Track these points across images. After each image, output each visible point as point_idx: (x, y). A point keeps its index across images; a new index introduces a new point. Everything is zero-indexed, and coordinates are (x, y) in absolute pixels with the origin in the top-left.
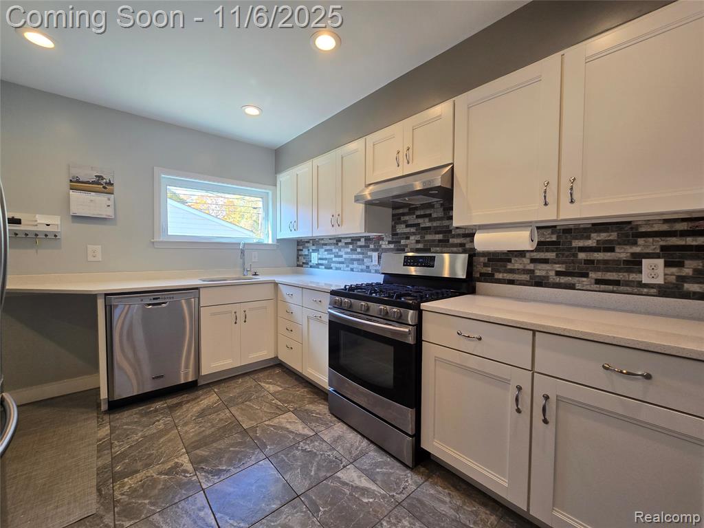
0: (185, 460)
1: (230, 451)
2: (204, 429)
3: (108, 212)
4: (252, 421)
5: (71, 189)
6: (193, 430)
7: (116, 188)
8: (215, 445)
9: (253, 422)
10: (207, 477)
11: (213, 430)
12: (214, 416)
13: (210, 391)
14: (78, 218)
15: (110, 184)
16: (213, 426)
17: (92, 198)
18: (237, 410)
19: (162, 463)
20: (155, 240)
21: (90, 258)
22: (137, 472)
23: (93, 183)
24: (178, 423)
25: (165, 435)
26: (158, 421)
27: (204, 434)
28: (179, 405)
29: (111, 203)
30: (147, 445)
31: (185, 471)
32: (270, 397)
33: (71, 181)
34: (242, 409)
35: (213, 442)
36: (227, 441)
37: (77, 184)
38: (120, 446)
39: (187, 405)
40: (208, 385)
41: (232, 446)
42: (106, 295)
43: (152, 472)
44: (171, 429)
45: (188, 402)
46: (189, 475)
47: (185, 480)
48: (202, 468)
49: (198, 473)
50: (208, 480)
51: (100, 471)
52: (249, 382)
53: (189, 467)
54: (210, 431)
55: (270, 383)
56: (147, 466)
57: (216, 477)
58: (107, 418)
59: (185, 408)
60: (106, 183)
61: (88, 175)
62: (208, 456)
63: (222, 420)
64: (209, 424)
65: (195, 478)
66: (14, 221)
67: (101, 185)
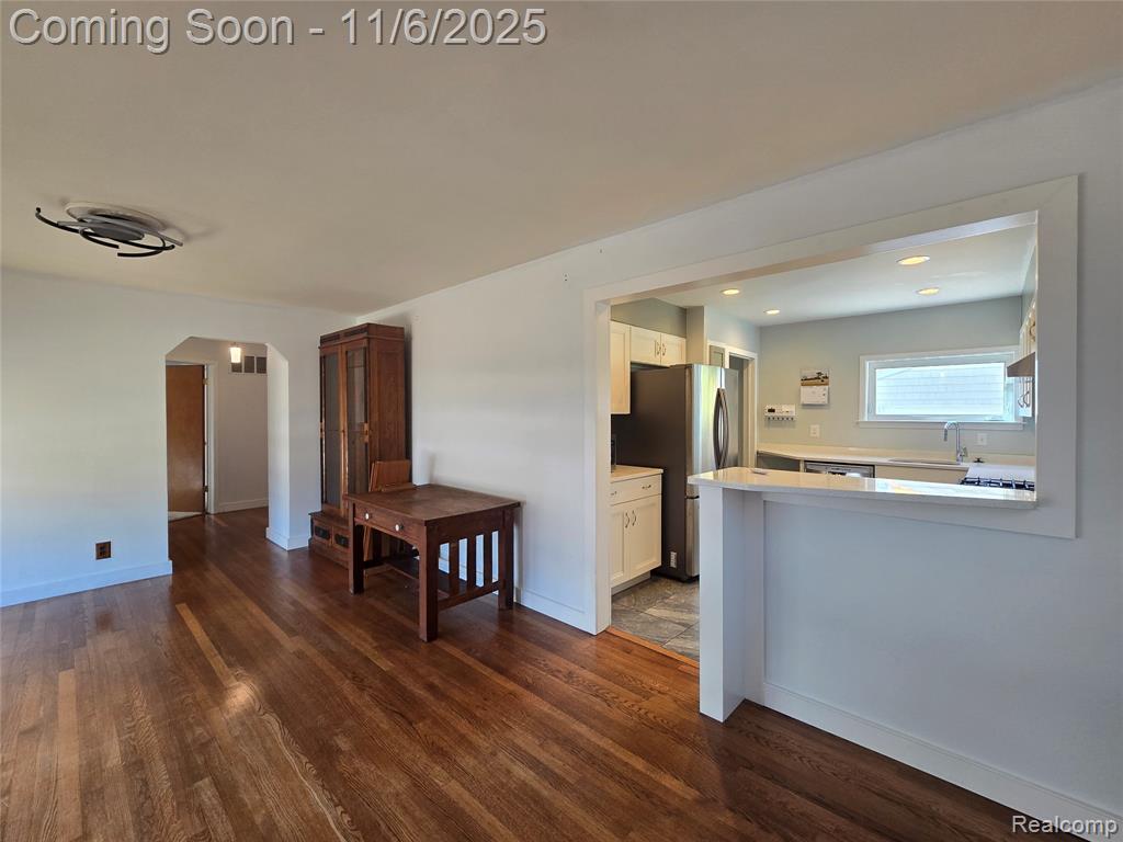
3: (824, 400)
5: (802, 385)
7: (831, 380)
14: (806, 406)
15: (826, 377)
17: (813, 390)
20: (858, 421)
21: (812, 435)
23: (815, 378)
29: (826, 392)
33: (802, 380)
37: (806, 381)
42: (806, 461)
60: (823, 378)
61: (812, 373)
66: (772, 411)
67: (821, 379)
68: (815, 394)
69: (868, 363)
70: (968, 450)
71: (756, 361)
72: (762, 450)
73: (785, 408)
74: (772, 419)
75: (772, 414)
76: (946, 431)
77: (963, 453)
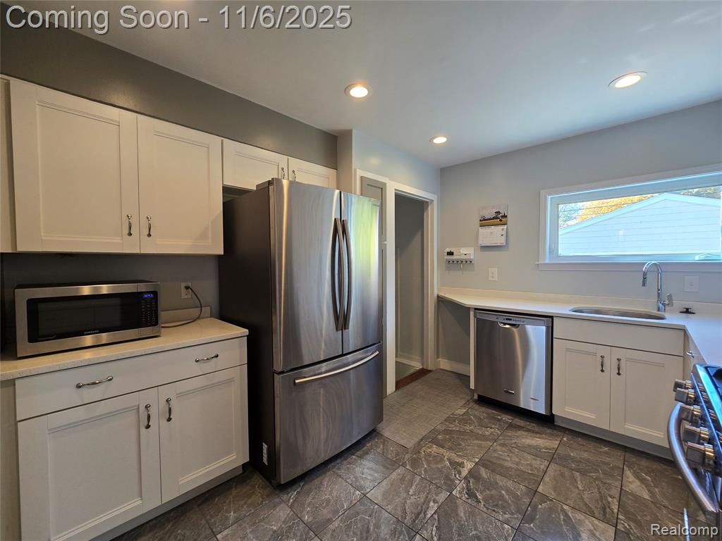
0: (469, 465)
1: (500, 492)
2: (509, 459)
3: (501, 241)
4: (555, 491)
5: (481, 226)
6: (501, 453)
7: (509, 219)
8: (498, 477)
9: (553, 493)
10: (463, 491)
11: (514, 466)
12: (529, 457)
13: (558, 436)
14: (485, 248)
15: (505, 216)
16: (517, 464)
17: (492, 231)
18: (556, 471)
19: (458, 455)
20: (539, 263)
21: (490, 279)
22: (443, 447)
23: (494, 218)
24: (500, 440)
25: (481, 440)
26: (491, 428)
27: (503, 463)
28: (519, 428)
29: (504, 233)
30: (466, 437)
31: (460, 473)
32: (615, 492)
33: (480, 220)
34: (562, 475)
35: (501, 474)
36: (510, 484)
37: (485, 222)
38: (456, 426)
39: (524, 433)
40: (565, 430)
41: (508, 491)
42: (476, 309)
43: (447, 454)
44: (490, 440)
45: (529, 431)
46: (457, 477)
47: (453, 477)
48: (469, 481)
49: (463, 481)
50: (460, 493)
51: (434, 431)
52: (615, 459)
53: (465, 472)
54: (510, 465)
55: (642, 481)
56: (450, 449)
57: (466, 496)
58: (472, 404)
59: (520, 433)
60: (502, 217)
61: (490, 213)
62: (483, 478)
63: (532, 466)
64: (517, 460)
65: (457, 482)
66: (451, 254)
67: (499, 219)
68: (494, 235)
69: (549, 198)
70: (674, 298)
71: (435, 203)
72: (442, 294)
73: (463, 251)
74: (453, 262)
75: (450, 257)
76: (645, 274)
77: (664, 302)
